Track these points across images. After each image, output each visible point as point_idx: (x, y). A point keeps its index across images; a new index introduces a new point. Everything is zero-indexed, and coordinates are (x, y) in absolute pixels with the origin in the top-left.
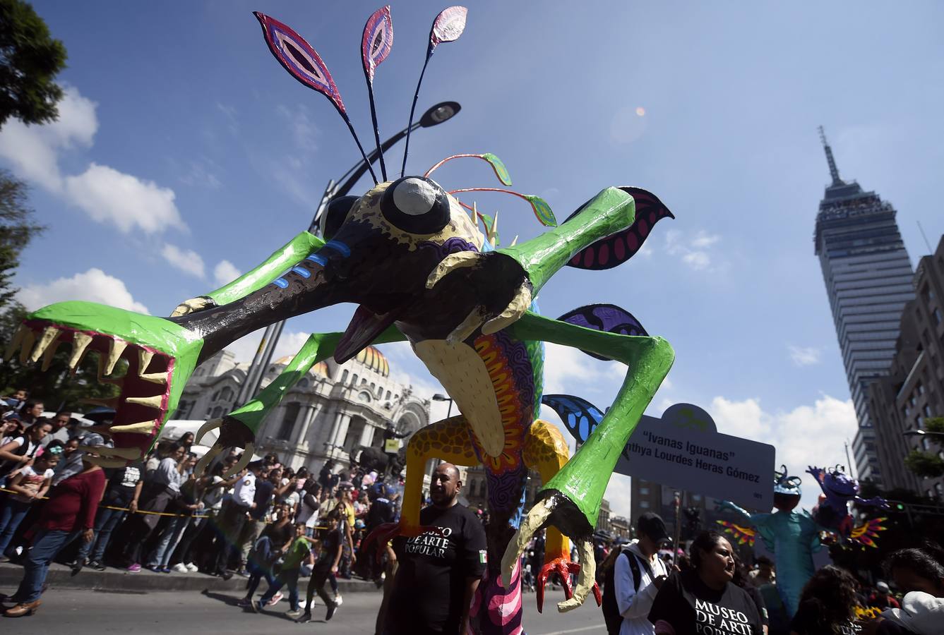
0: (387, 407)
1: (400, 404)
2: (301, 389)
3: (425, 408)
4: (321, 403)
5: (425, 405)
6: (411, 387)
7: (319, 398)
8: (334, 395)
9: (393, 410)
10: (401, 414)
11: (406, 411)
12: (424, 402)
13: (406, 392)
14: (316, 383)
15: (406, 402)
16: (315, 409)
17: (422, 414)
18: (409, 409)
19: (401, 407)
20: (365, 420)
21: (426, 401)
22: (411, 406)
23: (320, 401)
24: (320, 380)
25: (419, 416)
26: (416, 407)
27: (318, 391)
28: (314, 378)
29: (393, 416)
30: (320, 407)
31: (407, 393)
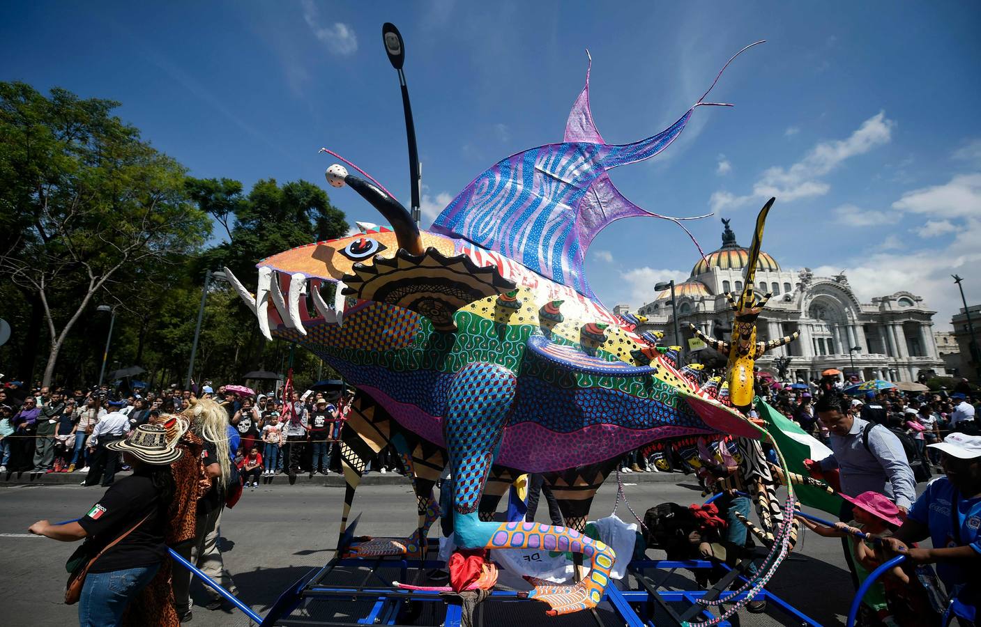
0: (788, 299)
1: (802, 292)
2: (685, 313)
3: (840, 284)
4: (710, 319)
5: (838, 281)
6: (808, 270)
7: (706, 315)
8: (720, 308)
9: (796, 300)
10: (809, 301)
11: (814, 297)
12: (835, 279)
13: (805, 277)
14: (696, 303)
15: (809, 287)
16: (706, 326)
17: (839, 292)
18: (817, 292)
19: (805, 293)
20: (766, 320)
21: (837, 277)
22: (819, 288)
23: (708, 317)
24: (699, 299)
25: (836, 295)
26: (827, 288)
27: (702, 309)
28: (692, 300)
29: (799, 306)
30: (710, 322)
31: (807, 278)
